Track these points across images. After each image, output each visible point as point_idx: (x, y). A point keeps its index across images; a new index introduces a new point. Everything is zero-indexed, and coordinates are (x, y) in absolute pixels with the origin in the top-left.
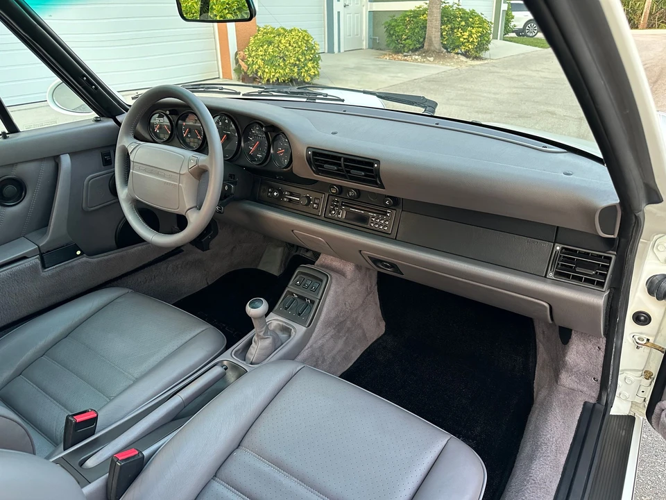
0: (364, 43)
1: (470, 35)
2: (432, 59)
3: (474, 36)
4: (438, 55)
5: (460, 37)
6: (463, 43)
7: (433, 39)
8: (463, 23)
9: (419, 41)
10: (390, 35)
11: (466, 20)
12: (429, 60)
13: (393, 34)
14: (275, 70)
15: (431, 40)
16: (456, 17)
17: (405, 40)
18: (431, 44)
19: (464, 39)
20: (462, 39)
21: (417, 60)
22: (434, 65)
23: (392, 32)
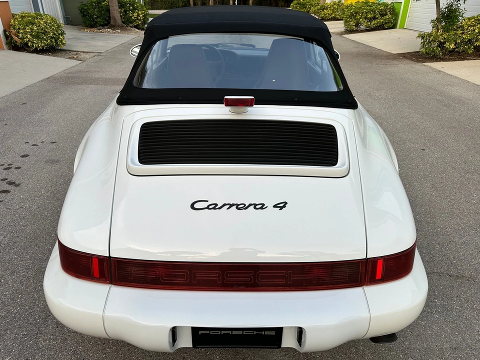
0: (61, 20)
1: (138, 15)
2: (119, 31)
3: (141, 16)
4: (122, 28)
5: (132, 17)
6: (134, 20)
7: (117, 18)
8: (131, 8)
9: (105, 19)
10: (84, 16)
11: (133, 6)
12: (117, 32)
13: (87, 15)
14: (41, 41)
15: (115, 18)
16: (126, 4)
17: (96, 18)
18: (115, 21)
19: (135, 18)
20: (133, 18)
21: (109, 32)
22: (122, 35)
23: (85, 13)
